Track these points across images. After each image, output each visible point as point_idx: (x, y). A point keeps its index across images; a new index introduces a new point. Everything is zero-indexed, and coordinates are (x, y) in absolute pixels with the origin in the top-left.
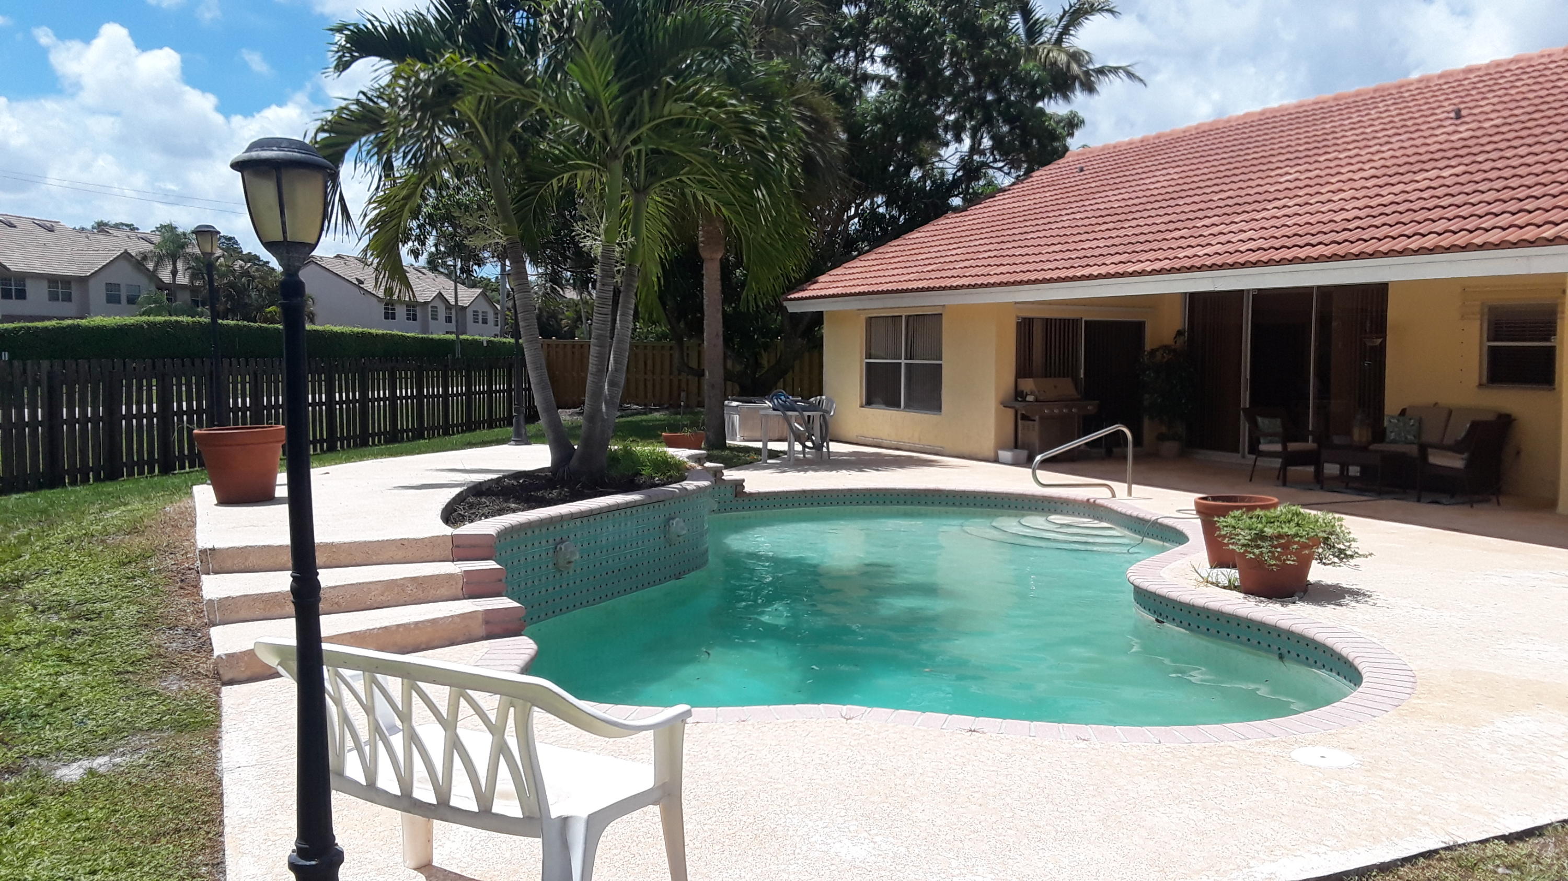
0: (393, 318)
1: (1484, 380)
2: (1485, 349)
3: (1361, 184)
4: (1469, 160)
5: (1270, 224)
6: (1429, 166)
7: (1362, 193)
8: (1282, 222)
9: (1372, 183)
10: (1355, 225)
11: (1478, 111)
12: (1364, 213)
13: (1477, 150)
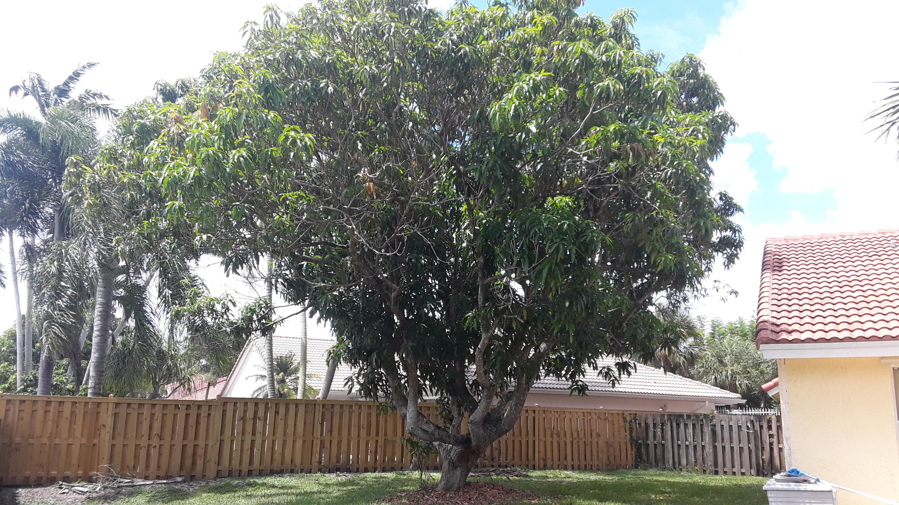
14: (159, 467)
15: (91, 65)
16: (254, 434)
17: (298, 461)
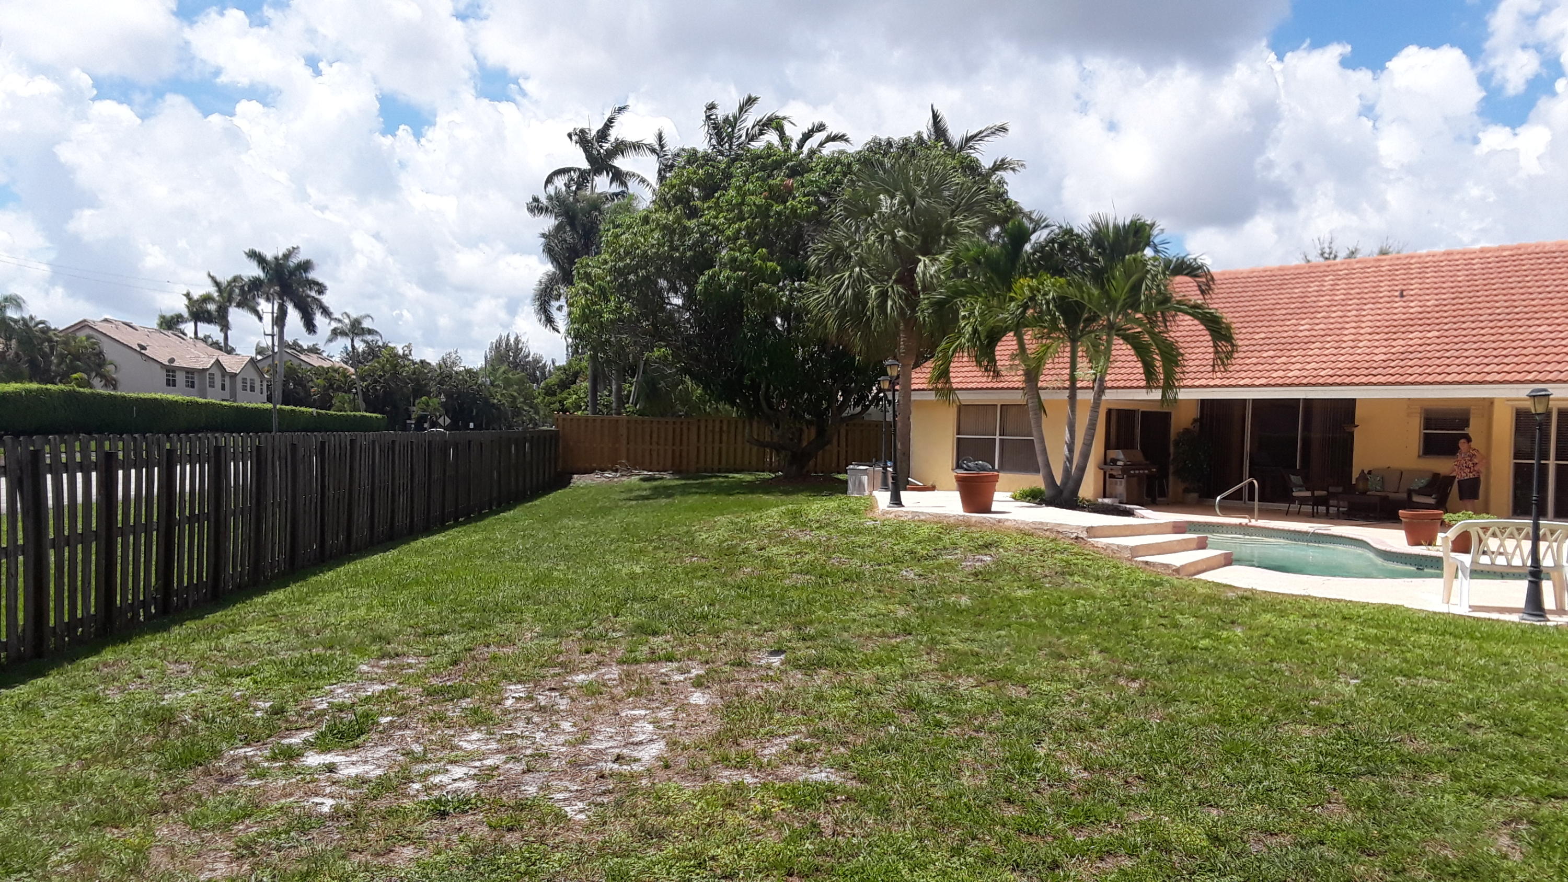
0: (174, 385)
1: (1421, 453)
2: (1422, 435)
3: (1369, 337)
4: (1437, 327)
5: (1325, 359)
6: (1411, 329)
7: (1377, 344)
8: (1334, 358)
9: (1377, 337)
10: (1393, 364)
11: (1412, 293)
12: (1393, 357)
13: (1437, 321)
14: (659, 463)
15: (621, 110)
16: (721, 442)
17: (754, 463)
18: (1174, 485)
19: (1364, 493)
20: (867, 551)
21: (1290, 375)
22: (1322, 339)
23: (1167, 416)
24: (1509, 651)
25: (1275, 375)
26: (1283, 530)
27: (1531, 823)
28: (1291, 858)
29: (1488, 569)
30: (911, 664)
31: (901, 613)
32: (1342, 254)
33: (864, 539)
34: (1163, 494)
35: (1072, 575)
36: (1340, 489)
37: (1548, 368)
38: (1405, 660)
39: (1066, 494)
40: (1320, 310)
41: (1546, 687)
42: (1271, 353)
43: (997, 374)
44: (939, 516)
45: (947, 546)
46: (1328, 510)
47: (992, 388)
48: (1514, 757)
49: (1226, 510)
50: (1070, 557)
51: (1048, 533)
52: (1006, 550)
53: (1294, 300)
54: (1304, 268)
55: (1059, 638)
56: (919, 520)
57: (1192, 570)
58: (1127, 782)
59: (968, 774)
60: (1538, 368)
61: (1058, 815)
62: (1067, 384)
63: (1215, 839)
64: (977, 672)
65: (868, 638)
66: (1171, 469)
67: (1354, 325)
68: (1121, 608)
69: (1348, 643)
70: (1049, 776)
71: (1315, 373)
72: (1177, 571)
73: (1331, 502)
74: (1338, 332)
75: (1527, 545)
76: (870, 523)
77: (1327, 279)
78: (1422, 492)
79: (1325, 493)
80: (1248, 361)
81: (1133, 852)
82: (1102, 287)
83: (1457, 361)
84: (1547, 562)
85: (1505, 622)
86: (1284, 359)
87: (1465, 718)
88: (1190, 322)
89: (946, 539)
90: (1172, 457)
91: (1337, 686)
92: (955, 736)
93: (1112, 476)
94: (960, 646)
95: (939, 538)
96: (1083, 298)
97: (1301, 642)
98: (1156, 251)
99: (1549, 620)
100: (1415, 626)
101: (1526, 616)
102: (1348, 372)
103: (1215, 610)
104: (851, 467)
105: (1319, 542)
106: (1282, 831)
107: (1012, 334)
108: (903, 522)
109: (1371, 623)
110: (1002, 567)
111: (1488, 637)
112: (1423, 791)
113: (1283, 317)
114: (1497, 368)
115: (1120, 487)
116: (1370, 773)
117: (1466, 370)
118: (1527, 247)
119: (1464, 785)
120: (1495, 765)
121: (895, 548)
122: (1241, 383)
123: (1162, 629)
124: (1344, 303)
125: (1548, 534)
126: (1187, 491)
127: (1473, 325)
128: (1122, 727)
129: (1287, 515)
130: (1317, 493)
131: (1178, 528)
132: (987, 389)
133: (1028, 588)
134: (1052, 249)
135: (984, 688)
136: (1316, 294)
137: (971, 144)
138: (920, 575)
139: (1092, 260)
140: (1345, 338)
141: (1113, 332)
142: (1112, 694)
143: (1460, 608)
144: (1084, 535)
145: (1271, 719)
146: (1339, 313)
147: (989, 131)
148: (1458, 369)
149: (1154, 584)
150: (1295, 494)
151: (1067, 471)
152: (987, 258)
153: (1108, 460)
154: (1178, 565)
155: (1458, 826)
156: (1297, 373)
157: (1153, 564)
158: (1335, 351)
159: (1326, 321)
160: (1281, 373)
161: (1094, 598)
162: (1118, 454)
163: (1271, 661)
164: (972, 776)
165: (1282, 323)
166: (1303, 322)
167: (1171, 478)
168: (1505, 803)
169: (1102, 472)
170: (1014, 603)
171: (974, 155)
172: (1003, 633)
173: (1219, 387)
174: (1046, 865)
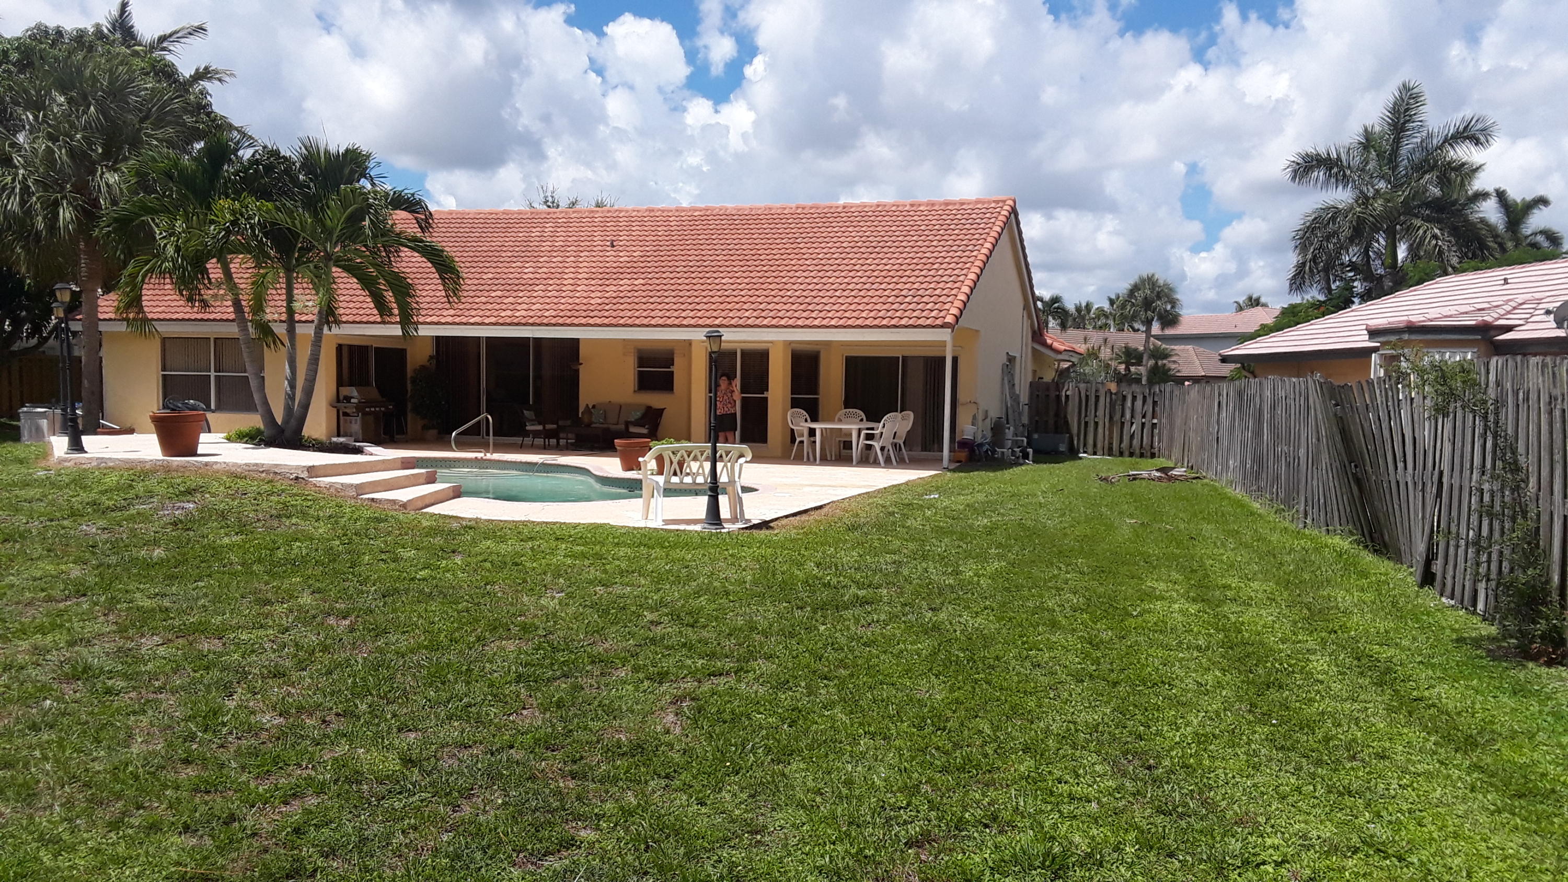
1: (636, 388)
2: (636, 372)
3: (586, 282)
4: (642, 276)
5: (548, 301)
6: (621, 276)
7: (592, 288)
8: (556, 300)
9: (593, 282)
10: (607, 308)
11: (621, 243)
12: (607, 301)
13: (642, 270)
18: (413, 422)
19: (589, 425)
20: (35, 505)
21: (517, 314)
22: (544, 282)
23: (402, 352)
24: (690, 556)
25: (503, 314)
26: (515, 462)
27: (693, 699)
28: (480, 766)
29: (676, 487)
30: (82, 628)
31: (76, 572)
32: (564, 204)
33: (31, 493)
34: (402, 431)
35: (289, 517)
36: (569, 423)
37: (731, 315)
38: (605, 572)
39: (288, 433)
40: (542, 254)
41: (716, 584)
42: (499, 293)
43: (205, 304)
44: (132, 461)
45: (141, 494)
46: (558, 443)
47: (202, 320)
48: (684, 645)
49: (461, 446)
50: (289, 499)
51: (264, 475)
52: (213, 495)
53: (518, 244)
54: (526, 214)
55: (267, 584)
56: (105, 467)
57: (420, 504)
58: (324, 721)
59: (140, 740)
60: (723, 314)
61: (243, 768)
62: (284, 317)
63: (408, 762)
64: (164, 628)
65: (29, 604)
66: (409, 406)
67: (573, 270)
68: (340, 548)
69: (558, 560)
70: (236, 728)
71: (539, 314)
72: (404, 506)
73: (562, 435)
74: (559, 276)
75: (707, 466)
76: (41, 473)
77: (547, 225)
78: (637, 423)
79: (555, 426)
80: (477, 300)
81: (321, 790)
82: (315, 214)
83: (660, 307)
84: (723, 478)
85: (690, 531)
86: (511, 300)
87: (649, 616)
88: (420, 259)
89: (140, 488)
90: (409, 394)
91: (543, 601)
92: (129, 702)
93: (346, 414)
94: (147, 603)
95: (130, 486)
96: (294, 225)
97: (517, 564)
98: (373, 184)
99: (724, 528)
100: (616, 541)
101: (706, 526)
102: (569, 314)
103: (438, 541)
104: (25, 409)
105: (548, 472)
106: (475, 742)
107: (214, 260)
108: (85, 470)
109: (580, 541)
110: (206, 514)
111: (675, 546)
112: (607, 685)
113: (509, 260)
114: (691, 314)
115: (356, 426)
116: (564, 676)
117: (667, 315)
118: (713, 209)
119: (641, 675)
120: (669, 654)
121: (73, 500)
122: (472, 321)
123: (382, 564)
124: (563, 249)
125: (724, 455)
126: (425, 428)
127: (671, 276)
128: (325, 666)
129: (521, 448)
130: (548, 427)
131: (407, 464)
132: (196, 320)
133: (237, 534)
134: (256, 171)
135: (171, 645)
136: (538, 239)
137: (165, 45)
138: (104, 529)
139: (302, 186)
140: (565, 282)
141: (332, 263)
142: (319, 634)
143: (655, 523)
144: (304, 475)
145: (479, 639)
146: (559, 259)
147: (186, 32)
148: (660, 314)
149: (378, 520)
150: (528, 428)
151: (289, 409)
152: (181, 172)
153: (341, 398)
154: (405, 500)
155: (632, 712)
156: (524, 313)
157: (379, 501)
158: (556, 294)
159: (547, 265)
160: (509, 313)
161: (312, 539)
162: (353, 392)
163: (486, 585)
164: (145, 742)
165: (507, 265)
166: (527, 265)
167: (410, 416)
168: (675, 685)
169: (335, 410)
170: (216, 552)
171: (169, 57)
172: (201, 584)
173: (451, 324)
174: (221, 820)
